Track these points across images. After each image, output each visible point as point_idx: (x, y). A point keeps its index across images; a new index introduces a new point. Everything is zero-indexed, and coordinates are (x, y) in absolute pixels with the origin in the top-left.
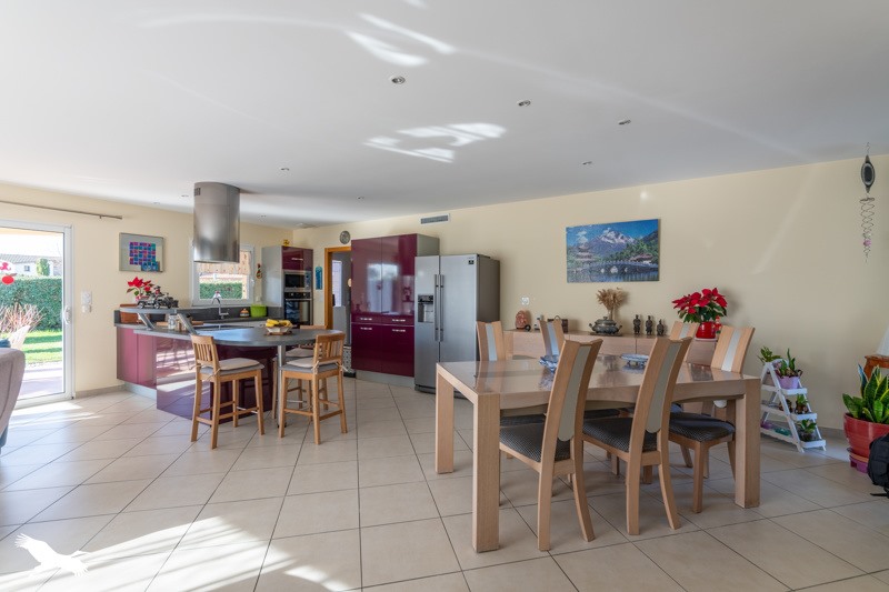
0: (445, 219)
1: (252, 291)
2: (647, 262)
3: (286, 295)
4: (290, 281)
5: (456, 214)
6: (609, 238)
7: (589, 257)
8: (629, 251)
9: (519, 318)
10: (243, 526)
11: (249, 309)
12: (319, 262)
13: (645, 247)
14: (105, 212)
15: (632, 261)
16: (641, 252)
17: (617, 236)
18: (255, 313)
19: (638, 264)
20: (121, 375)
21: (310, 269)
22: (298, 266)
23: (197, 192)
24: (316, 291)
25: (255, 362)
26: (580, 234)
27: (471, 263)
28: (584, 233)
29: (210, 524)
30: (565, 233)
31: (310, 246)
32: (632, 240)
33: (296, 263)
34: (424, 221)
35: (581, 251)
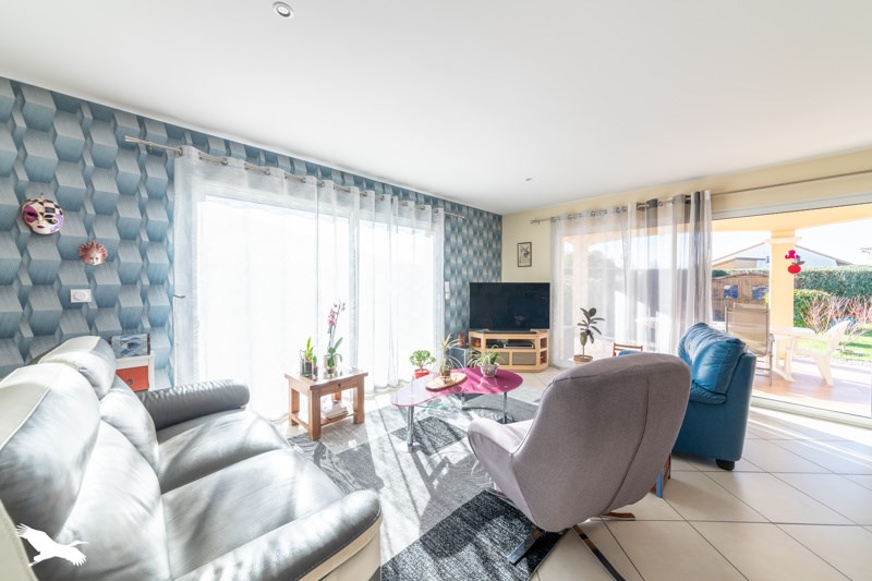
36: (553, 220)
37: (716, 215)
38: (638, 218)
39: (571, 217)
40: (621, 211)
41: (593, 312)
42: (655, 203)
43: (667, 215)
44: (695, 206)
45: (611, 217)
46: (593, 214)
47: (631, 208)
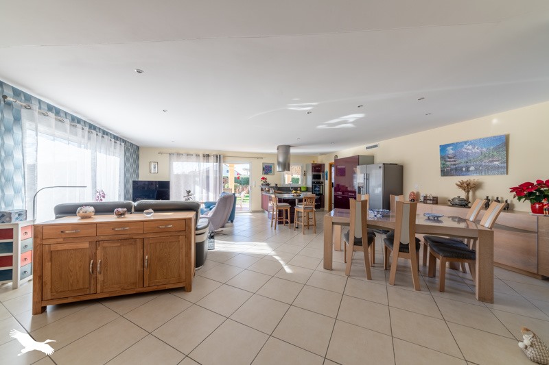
0: (376, 146)
1: (302, 181)
2: (497, 163)
3: (313, 183)
4: (315, 177)
5: (381, 143)
6: (468, 150)
7: (455, 161)
8: (482, 157)
9: (411, 195)
10: (271, 246)
11: (300, 188)
12: (327, 169)
13: (495, 153)
14: (259, 157)
15: (486, 162)
16: (493, 156)
17: (474, 148)
18: (302, 190)
19: (490, 164)
20: (262, 208)
21: (324, 172)
22: (319, 171)
23: (278, 149)
24: (326, 181)
25: (288, 204)
26: (448, 148)
27: (380, 167)
28: (451, 147)
29: (264, 244)
30: (439, 148)
31: (324, 162)
32: (484, 149)
33: (318, 169)
34: (367, 148)
35: (450, 158)
36: (170, 154)
37: (224, 162)
38: (204, 159)
39: (178, 154)
40: (198, 156)
41: (189, 192)
42: (208, 156)
43: (212, 159)
44: (219, 158)
45: (194, 157)
46: (188, 155)
47: (201, 156)
